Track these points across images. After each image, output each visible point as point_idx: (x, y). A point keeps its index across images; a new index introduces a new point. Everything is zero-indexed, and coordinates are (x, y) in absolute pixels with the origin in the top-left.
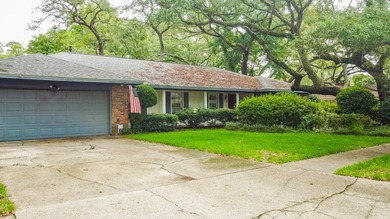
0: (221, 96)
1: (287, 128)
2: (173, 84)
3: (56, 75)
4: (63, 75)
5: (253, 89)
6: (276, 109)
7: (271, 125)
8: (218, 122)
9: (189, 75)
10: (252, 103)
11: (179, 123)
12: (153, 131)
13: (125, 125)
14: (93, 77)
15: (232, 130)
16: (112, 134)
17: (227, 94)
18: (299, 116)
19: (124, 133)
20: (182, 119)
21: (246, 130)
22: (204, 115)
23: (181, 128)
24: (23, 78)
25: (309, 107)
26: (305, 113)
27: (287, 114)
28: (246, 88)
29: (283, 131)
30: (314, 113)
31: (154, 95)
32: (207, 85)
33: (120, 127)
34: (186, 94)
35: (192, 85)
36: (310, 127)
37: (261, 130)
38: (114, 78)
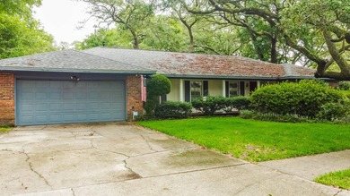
0: (242, 84)
1: (302, 118)
2: (190, 73)
3: (76, 67)
4: (81, 68)
5: (275, 76)
6: (291, 97)
7: (284, 114)
8: (234, 110)
9: (209, 64)
10: (265, 91)
11: (194, 111)
12: (166, 118)
13: (140, 112)
14: (109, 68)
15: (245, 118)
16: (127, 120)
17: (249, 82)
18: (317, 105)
19: (139, 119)
20: (197, 106)
21: (258, 118)
22: (219, 103)
23: (195, 116)
24: (45, 70)
25: (330, 95)
26: (324, 101)
27: (303, 102)
28: (268, 76)
29: (296, 121)
30: (336, 101)
31: (167, 84)
32: (225, 74)
33: (135, 114)
34: (206, 83)
35: (210, 74)
36: (328, 117)
37: (273, 119)
38: (129, 69)
